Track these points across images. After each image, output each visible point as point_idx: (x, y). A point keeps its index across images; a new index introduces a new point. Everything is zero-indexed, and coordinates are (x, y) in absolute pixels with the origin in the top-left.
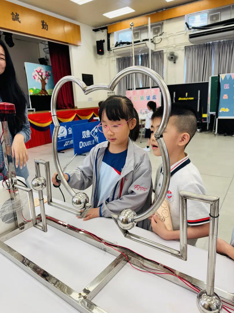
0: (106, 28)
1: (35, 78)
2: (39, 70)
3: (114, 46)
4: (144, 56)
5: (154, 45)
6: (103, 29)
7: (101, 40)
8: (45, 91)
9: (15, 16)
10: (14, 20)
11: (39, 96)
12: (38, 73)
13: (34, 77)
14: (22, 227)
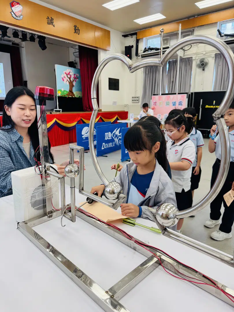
0: (135, 34)
1: (63, 80)
2: (68, 72)
3: (142, 52)
4: (172, 62)
5: (183, 51)
6: (132, 35)
7: (130, 46)
8: (73, 93)
9: (50, 20)
10: (48, 23)
11: (66, 97)
12: (67, 75)
13: (63, 78)
14: (50, 215)
